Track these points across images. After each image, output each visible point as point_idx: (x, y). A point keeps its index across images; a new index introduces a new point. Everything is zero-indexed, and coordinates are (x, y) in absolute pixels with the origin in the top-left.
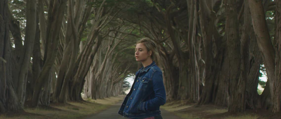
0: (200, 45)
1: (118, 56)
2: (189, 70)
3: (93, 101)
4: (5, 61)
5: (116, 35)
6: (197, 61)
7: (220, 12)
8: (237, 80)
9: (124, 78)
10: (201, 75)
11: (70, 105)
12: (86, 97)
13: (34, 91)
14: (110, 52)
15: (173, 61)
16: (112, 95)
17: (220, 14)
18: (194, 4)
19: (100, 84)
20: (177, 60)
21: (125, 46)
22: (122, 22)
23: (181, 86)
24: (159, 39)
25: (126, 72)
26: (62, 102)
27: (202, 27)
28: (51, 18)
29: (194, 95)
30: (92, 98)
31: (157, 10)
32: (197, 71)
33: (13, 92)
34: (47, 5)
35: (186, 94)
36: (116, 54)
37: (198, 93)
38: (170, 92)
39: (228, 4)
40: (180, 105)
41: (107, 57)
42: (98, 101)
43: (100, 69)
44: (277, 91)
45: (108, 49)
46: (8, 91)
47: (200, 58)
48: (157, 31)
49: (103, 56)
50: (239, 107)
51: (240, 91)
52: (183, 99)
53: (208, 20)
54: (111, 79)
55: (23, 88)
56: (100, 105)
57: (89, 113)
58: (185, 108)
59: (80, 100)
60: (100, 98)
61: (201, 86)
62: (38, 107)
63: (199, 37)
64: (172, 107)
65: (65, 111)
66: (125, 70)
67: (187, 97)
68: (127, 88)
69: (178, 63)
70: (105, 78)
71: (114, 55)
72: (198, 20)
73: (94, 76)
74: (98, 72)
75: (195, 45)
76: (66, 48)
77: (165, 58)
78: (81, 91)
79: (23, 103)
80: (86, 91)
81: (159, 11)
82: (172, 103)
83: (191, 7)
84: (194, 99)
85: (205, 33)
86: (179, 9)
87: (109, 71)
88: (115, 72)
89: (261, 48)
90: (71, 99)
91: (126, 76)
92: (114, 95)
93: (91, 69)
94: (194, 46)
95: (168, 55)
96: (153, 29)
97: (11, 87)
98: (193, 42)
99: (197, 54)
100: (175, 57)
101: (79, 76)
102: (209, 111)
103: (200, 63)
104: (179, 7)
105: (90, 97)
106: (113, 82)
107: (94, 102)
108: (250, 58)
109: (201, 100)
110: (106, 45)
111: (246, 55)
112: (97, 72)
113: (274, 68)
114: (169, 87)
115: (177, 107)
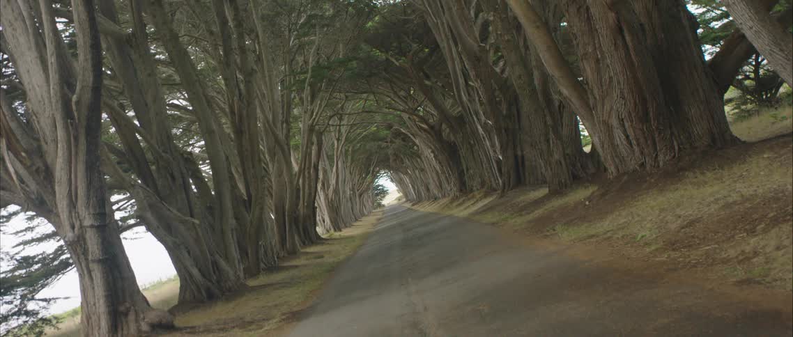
0: (477, 99)
1: (354, 152)
2: (472, 142)
3: (337, 234)
4: (197, 222)
5: (341, 119)
6: (481, 125)
7: (492, 38)
8: (548, 141)
9: (373, 181)
10: (493, 146)
11: (307, 253)
12: (325, 232)
13: (249, 252)
14: (340, 149)
15: (444, 133)
16: (363, 215)
17: (493, 41)
18: (448, 40)
19: (340, 205)
20: (448, 130)
21: (358, 131)
22: (344, 97)
23: (467, 170)
24: (410, 105)
25: (373, 171)
26: (293, 253)
27: (472, 74)
28: (239, 132)
29: (492, 179)
30: (335, 231)
31: (393, 63)
32: (485, 141)
33: (223, 263)
34: (226, 114)
35: (479, 180)
36: (350, 150)
37: (498, 174)
38: (452, 183)
39: (499, 33)
40: (475, 200)
41: (337, 157)
42: (346, 232)
43: (333, 182)
44: (606, 146)
45: (336, 146)
46: (215, 264)
47: (483, 118)
48: (402, 93)
49: (330, 158)
50: (563, 181)
51: (556, 156)
52: (478, 189)
53: (477, 60)
54: (353, 189)
55: (234, 252)
56: (352, 238)
57: (341, 257)
58: (485, 203)
59: (318, 240)
60: (346, 227)
61: (498, 162)
62: (262, 272)
63: (472, 87)
64: (462, 208)
65: (305, 266)
66: (372, 169)
67: (483, 184)
68: (382, 195)
69: (451, 135)
70: (344, 192)
71: (347, 151)
72: (462, 61)
73: (326, 195)
74: (331, 187)
75: (469, 101)
76: (273, 168)
77: (430, 134)
78: (315, 224)
79: (242, 275)
80: (322, 222)
81: (398, 64)
82: (461, 200)
83: (446, 45)
84: (494, 185)
85: (479, 81)
86: (427, 50)
87: (347, 179)
88: (355, 176)
89: (565, 92)
90: (304, 243)
91: (375, 177)
92: (366, 212)
93: (319, 186)
94: (468, 103)
95: (432, 127)
96: (395, 93)
97: (217, 256)
98: (465, 99)
99: (477, 114)
100: (444, 126)
101: (306, 204)
102: (522, 198)
103: (485, 126)
104: (427, 48)
105: (330, 229)
106: (357, 193)
107: (340, 235)
108: (557, 104)
109: (504, 184)
110: (330, 140)
111: (549, 101)
112: (328, 188)
113: (592, 115)
114: (449, 175)
115: (472, 204)
